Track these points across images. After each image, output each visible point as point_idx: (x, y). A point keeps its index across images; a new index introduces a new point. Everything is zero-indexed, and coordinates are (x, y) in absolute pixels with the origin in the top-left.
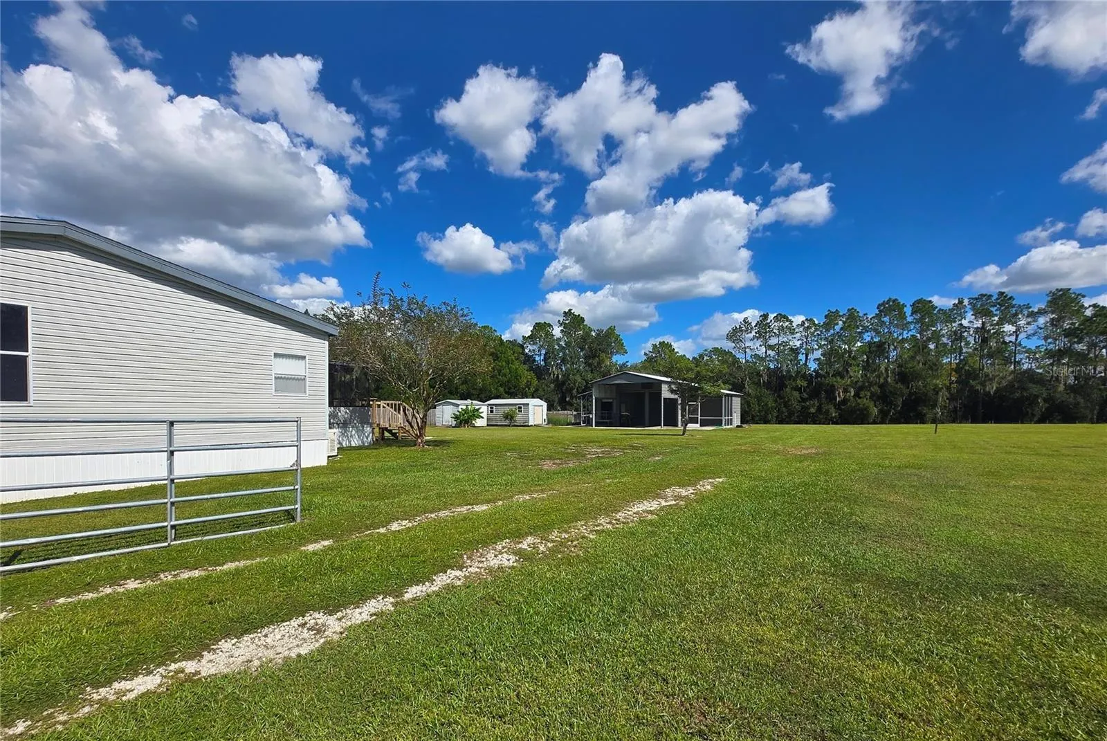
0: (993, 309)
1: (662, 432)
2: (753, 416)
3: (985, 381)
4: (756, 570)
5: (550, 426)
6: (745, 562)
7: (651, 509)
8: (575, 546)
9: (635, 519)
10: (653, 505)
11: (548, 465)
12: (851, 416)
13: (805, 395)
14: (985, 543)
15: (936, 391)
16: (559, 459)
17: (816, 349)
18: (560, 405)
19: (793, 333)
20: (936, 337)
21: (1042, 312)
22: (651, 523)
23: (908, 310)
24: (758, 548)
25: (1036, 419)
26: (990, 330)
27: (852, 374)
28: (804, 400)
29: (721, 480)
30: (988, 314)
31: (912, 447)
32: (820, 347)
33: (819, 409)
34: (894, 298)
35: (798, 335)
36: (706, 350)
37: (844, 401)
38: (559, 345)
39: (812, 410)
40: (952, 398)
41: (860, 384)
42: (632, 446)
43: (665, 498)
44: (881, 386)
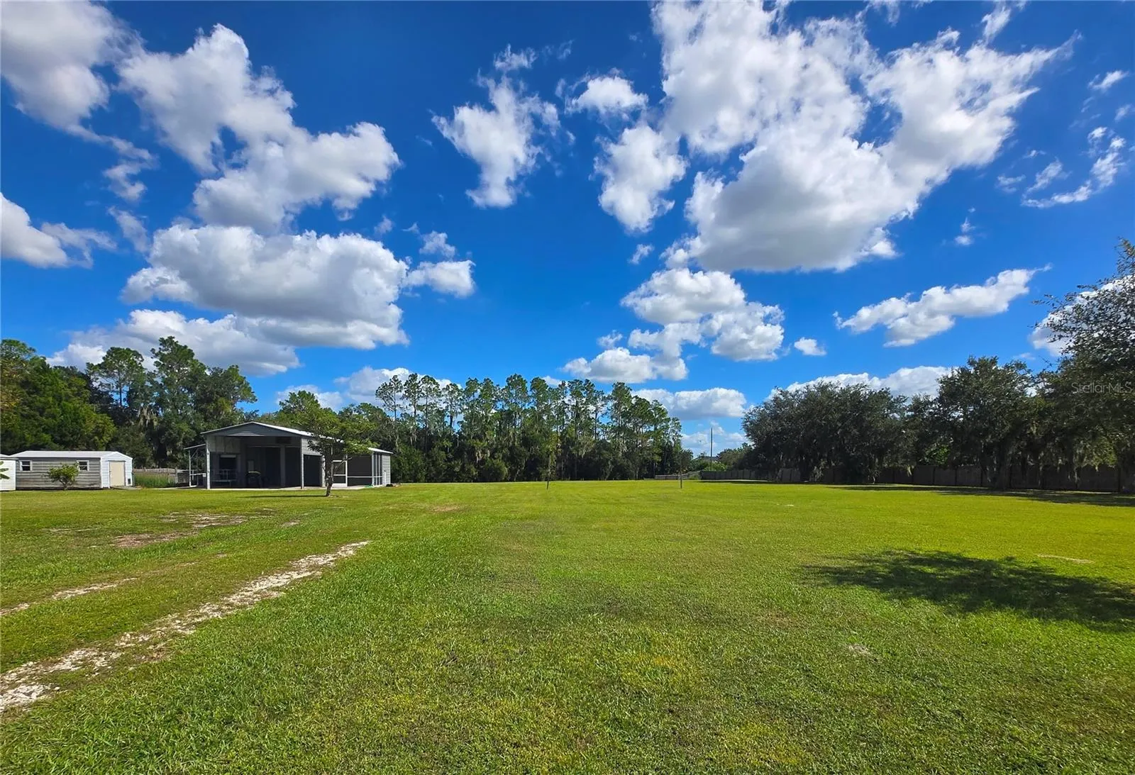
0: (583, 392)
1: (302, 494)
2: (404, 475)
3: (578, 448)
4: (396, 634)
5: (139, 488)
6: (385, 629)
7: (279, 585)
8: (160, 650)
9: (255, 600)
10: (283, 580)
11: (126, 542)
12: (488, 475)
13: (450, 456)
14: (576, 577)
15: (548, 454)
16: (148, 532)
17: (459, 413)
18: (155, 461)
19: (439, 396)
20: (548, 409)
21: (609, 398)
22: (277, 602)
23: (528, 386)
24: (399, 610)
25: (607, 477)
26: (581, 408)
27: (488, 437)
28: (449, 460)
29: (365, 543)
30: (580, 395)
31: (531, 501)
32: (463, 411)
33: (463, 467)
34: (518, 374)
35: (444, 397)
36: (352, 405)
37: (483, 461)
38: (152, 382)
39: (457, 469)
40: (558, 461)
41: (494, 446)
42: (261, 511)
43: (298, 570)
44: (511, 449)
